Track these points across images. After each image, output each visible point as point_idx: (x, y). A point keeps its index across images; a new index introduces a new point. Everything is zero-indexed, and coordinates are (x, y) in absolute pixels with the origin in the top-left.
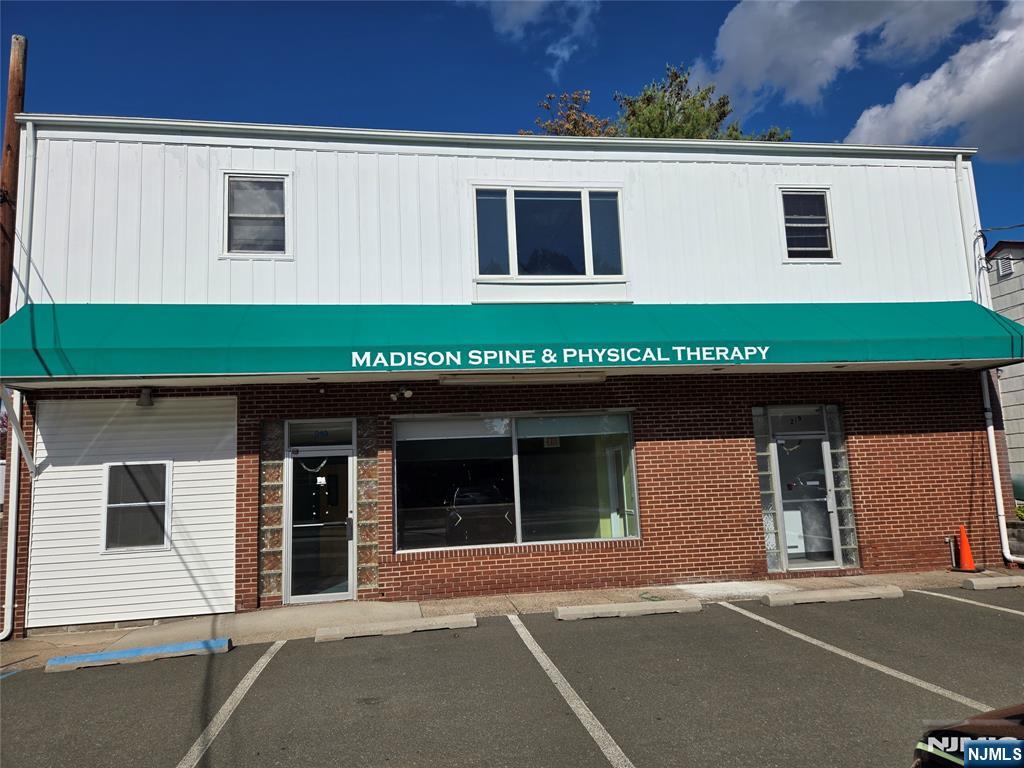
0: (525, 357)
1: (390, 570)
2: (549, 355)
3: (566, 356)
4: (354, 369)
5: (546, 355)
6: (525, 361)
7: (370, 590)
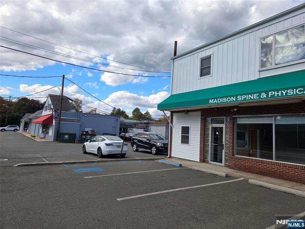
0: (255, 96)
1: (231, 160)
2: (264, 95)
3: (270, 94)
4: (210, 104)
5: (262, 95)
6: (255, 98)
7: (227, 165)
